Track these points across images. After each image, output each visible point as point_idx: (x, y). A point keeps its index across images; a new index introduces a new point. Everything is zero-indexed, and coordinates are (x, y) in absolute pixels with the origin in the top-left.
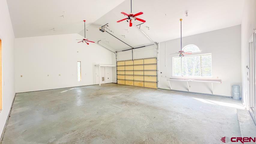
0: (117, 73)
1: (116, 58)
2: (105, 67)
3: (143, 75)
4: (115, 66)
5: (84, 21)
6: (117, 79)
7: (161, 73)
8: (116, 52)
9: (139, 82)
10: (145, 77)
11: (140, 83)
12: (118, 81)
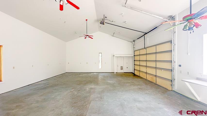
0: (134, 62)
1: (134, 48)
2: (123, 57)
3: (155, 67)
4: (133, 56)
5: (87, 20)
6: (134, 69)
7: (180, 66)
8: (134, 41)
9: (151, 76)
10: (157, 70)
11: (152, 78)
12: (135, 71)
